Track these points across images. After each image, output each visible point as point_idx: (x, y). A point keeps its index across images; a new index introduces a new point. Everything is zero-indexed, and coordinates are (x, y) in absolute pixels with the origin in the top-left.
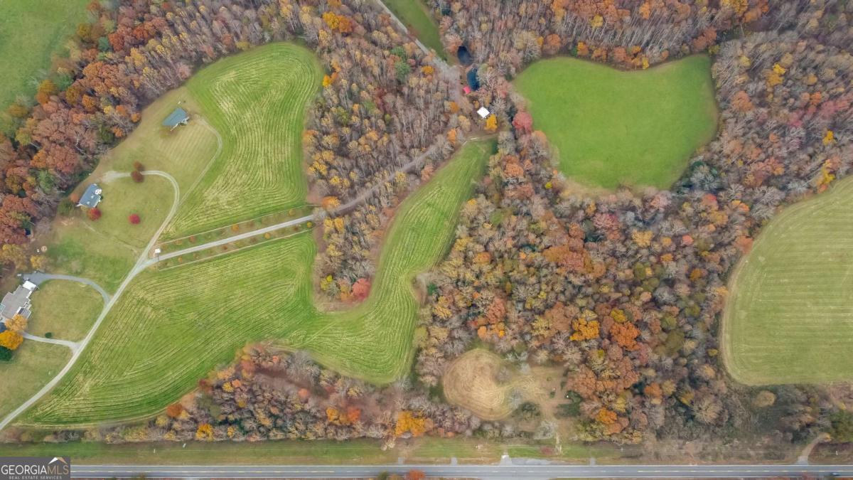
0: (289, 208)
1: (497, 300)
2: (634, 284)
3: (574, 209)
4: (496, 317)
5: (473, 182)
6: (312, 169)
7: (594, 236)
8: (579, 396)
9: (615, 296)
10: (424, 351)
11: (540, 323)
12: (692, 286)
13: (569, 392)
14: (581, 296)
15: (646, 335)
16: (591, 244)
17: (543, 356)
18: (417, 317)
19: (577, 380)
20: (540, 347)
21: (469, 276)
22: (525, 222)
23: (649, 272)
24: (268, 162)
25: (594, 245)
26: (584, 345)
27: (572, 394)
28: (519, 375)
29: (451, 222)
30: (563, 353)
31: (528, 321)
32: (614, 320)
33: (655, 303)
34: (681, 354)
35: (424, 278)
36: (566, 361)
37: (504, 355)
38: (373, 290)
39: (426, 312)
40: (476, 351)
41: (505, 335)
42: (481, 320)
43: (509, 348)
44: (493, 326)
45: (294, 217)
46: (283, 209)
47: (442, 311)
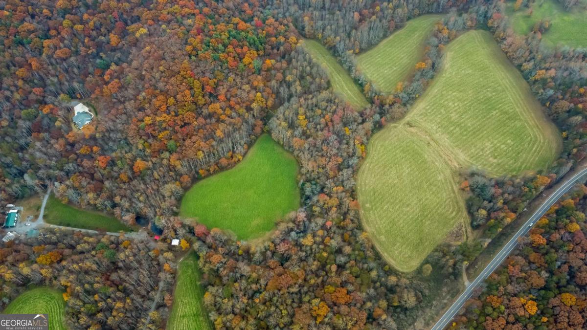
2: (323, 267)
3: (263, 254)
5: (198, 283)
7: (284, 259)
9: (320, 280)
12: (350, 244)
14: (303, 296)
15: (351, 288)
16: (287, 264)
22: (244, 281)
23: (325, 254)
25: (288, 263)
26: (326, 320)
29: (204, 316)
33: (341, 267)
34: (374, 282)
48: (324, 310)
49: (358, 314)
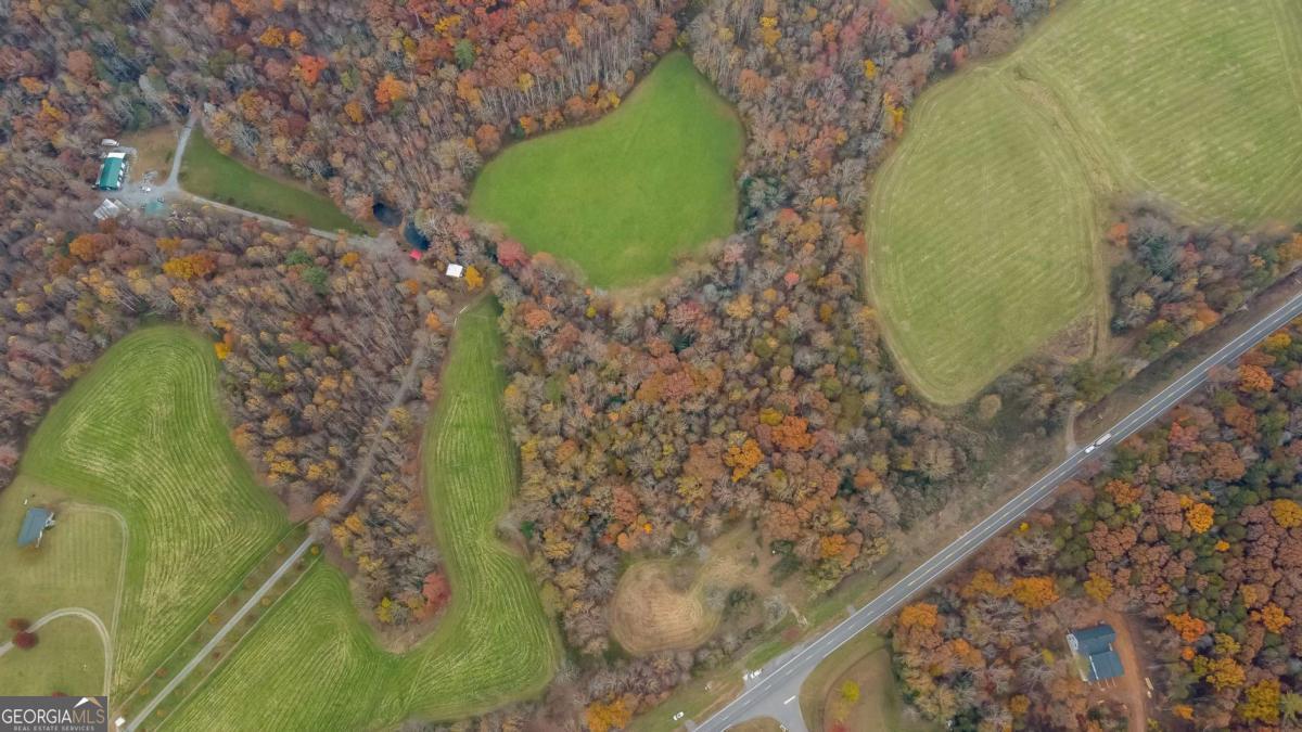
0: (272, 546)
1: (618, 491)
2: (764, 368)
3: (640, 323)
4: (629, 512)
5: (495, 364)
6: (273, 477)
7: (684, 341)
8: (787, 542)
9: (752, 396)
10: (568, 614)
11: (686, 484)
12: (830, 328)
13: (772, 544)
14: (713, 421)
15: (816, 420)
16: (686, 352)
17: (714, 522)
18: (530, 578)
19: (771, 524)
20: (705, 514)
21: (564, 483)
22: (591, 374)
23: (773, 343)
24: (206, 503)
25: (690, 350)
26: (754, 477)
27: (776, 545)
28: (701, 565)
29: (499, 431)
30: (735, 503)
31: (670, 492)
32: (770, 425)
33: (803, 375)
34: (870, 416)
35: (509, 522)
36: (745, 512)
37: (667, 552)
38: (453, 582)
39: (539, 563)
40: (631, 570)
41: (653, 527)
42: (613, 528)
43: (669, 540)
44: (633, 526)
45: (287, 553)
46: (264, 553)
47: (559, 549)
48: (752, 457)
49: (822, 476)
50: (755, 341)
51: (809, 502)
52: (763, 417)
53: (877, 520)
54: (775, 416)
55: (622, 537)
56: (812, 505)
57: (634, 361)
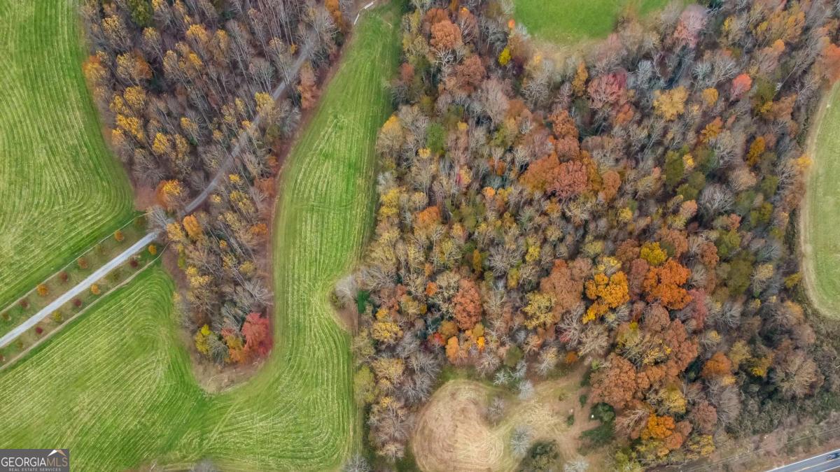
0: (111, 230)
1: (466, 284)
2: (665, 195)
4: (469, 315)
5: (385, 84)
6: (117, 132)
7: (594, 126)
8: (611, 409)
9: (643, 223)
10: (375, 408)
11: (538, 302)
12: (755, 168)
13: (595, 407)
15: (699, 276)
16: (590, 141)
17: (549, 359)
18: (351, 357)
19: (606, 381)
20: (543, 346)
21: (414, 254)
23: (689, 162)
25: (597, 139)
27: (600, 408)
28: (518, 404)
30: (580, 343)
31: (517, 309)
35: (346, 286)
36: (583, 358)
37: (491, 378)
38: (278, 335)
39: (362, 341)
40: (450, 385)
41: (487, 343)
42: (447, 327)
43: (496, 361)
44: (468, 333)
45: (124, 243)
46: (104, 235)
47: (386, 328)
48: (617, 293)
49: (680, 343)
50: (670, 153)
51: (655, 369)
52: (645, 250)
53: (713, 415)
54: (660, 254)
55: (453, 342)
56: (657, 373)
57: (532, 133)
